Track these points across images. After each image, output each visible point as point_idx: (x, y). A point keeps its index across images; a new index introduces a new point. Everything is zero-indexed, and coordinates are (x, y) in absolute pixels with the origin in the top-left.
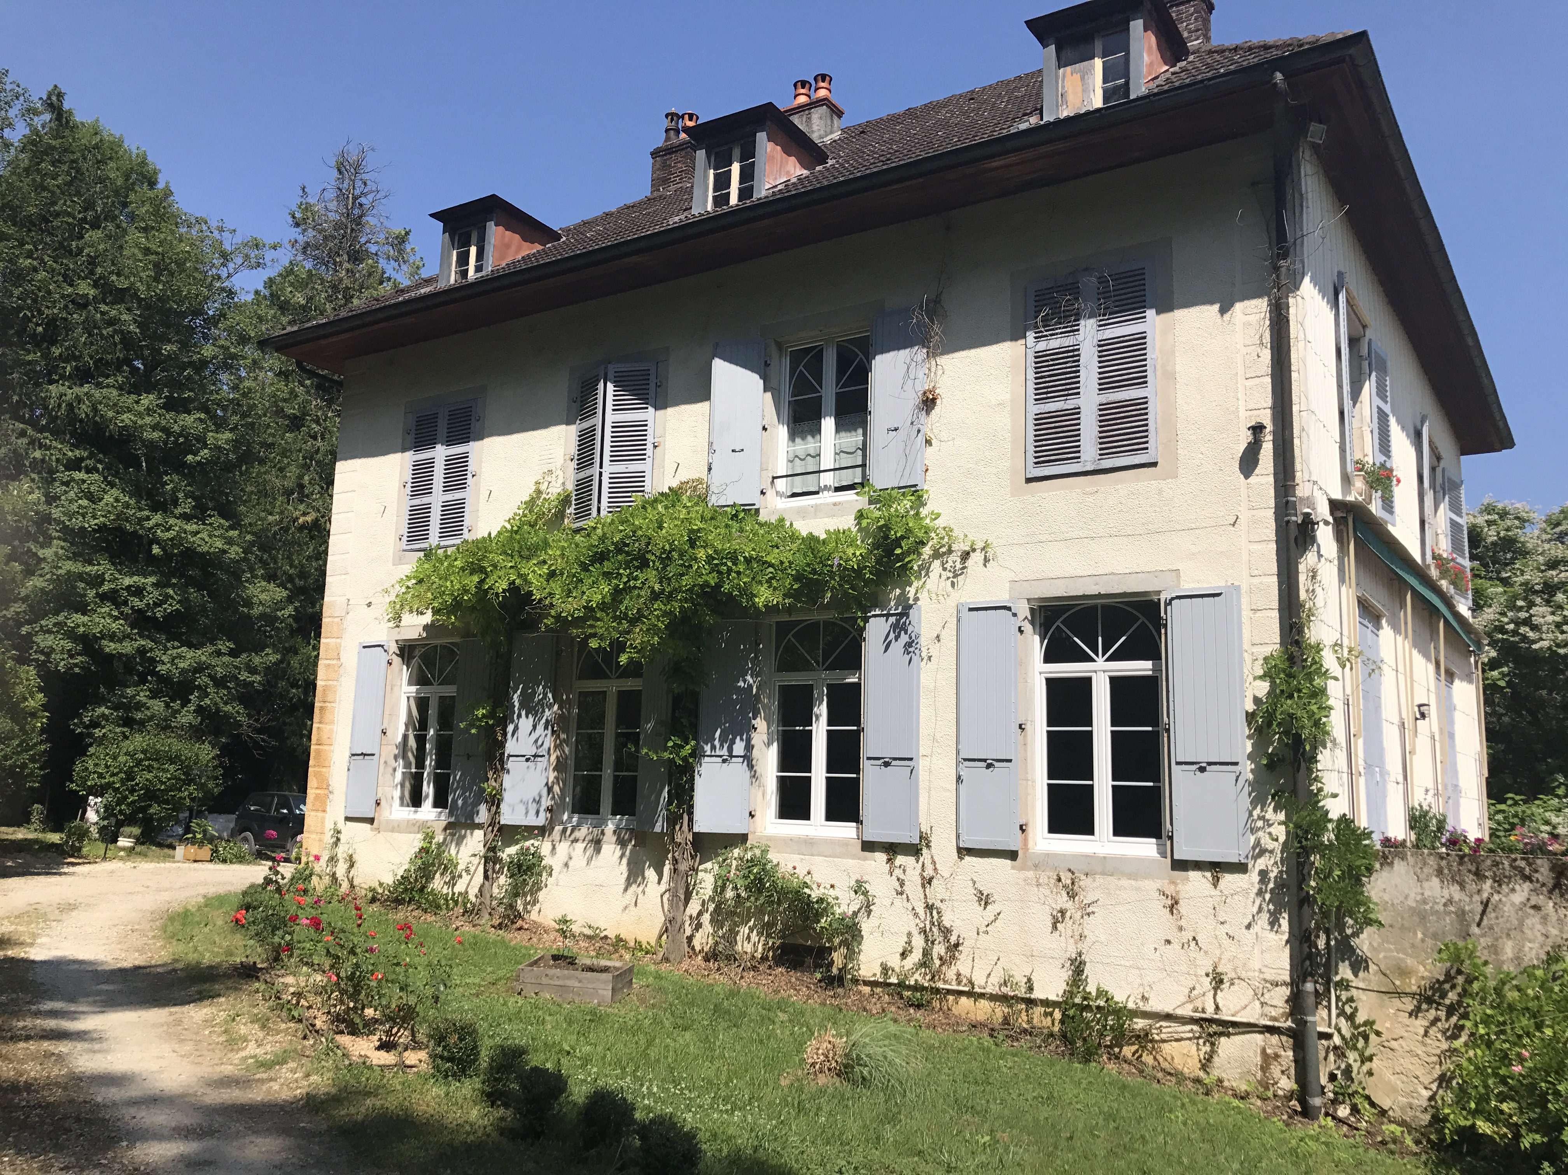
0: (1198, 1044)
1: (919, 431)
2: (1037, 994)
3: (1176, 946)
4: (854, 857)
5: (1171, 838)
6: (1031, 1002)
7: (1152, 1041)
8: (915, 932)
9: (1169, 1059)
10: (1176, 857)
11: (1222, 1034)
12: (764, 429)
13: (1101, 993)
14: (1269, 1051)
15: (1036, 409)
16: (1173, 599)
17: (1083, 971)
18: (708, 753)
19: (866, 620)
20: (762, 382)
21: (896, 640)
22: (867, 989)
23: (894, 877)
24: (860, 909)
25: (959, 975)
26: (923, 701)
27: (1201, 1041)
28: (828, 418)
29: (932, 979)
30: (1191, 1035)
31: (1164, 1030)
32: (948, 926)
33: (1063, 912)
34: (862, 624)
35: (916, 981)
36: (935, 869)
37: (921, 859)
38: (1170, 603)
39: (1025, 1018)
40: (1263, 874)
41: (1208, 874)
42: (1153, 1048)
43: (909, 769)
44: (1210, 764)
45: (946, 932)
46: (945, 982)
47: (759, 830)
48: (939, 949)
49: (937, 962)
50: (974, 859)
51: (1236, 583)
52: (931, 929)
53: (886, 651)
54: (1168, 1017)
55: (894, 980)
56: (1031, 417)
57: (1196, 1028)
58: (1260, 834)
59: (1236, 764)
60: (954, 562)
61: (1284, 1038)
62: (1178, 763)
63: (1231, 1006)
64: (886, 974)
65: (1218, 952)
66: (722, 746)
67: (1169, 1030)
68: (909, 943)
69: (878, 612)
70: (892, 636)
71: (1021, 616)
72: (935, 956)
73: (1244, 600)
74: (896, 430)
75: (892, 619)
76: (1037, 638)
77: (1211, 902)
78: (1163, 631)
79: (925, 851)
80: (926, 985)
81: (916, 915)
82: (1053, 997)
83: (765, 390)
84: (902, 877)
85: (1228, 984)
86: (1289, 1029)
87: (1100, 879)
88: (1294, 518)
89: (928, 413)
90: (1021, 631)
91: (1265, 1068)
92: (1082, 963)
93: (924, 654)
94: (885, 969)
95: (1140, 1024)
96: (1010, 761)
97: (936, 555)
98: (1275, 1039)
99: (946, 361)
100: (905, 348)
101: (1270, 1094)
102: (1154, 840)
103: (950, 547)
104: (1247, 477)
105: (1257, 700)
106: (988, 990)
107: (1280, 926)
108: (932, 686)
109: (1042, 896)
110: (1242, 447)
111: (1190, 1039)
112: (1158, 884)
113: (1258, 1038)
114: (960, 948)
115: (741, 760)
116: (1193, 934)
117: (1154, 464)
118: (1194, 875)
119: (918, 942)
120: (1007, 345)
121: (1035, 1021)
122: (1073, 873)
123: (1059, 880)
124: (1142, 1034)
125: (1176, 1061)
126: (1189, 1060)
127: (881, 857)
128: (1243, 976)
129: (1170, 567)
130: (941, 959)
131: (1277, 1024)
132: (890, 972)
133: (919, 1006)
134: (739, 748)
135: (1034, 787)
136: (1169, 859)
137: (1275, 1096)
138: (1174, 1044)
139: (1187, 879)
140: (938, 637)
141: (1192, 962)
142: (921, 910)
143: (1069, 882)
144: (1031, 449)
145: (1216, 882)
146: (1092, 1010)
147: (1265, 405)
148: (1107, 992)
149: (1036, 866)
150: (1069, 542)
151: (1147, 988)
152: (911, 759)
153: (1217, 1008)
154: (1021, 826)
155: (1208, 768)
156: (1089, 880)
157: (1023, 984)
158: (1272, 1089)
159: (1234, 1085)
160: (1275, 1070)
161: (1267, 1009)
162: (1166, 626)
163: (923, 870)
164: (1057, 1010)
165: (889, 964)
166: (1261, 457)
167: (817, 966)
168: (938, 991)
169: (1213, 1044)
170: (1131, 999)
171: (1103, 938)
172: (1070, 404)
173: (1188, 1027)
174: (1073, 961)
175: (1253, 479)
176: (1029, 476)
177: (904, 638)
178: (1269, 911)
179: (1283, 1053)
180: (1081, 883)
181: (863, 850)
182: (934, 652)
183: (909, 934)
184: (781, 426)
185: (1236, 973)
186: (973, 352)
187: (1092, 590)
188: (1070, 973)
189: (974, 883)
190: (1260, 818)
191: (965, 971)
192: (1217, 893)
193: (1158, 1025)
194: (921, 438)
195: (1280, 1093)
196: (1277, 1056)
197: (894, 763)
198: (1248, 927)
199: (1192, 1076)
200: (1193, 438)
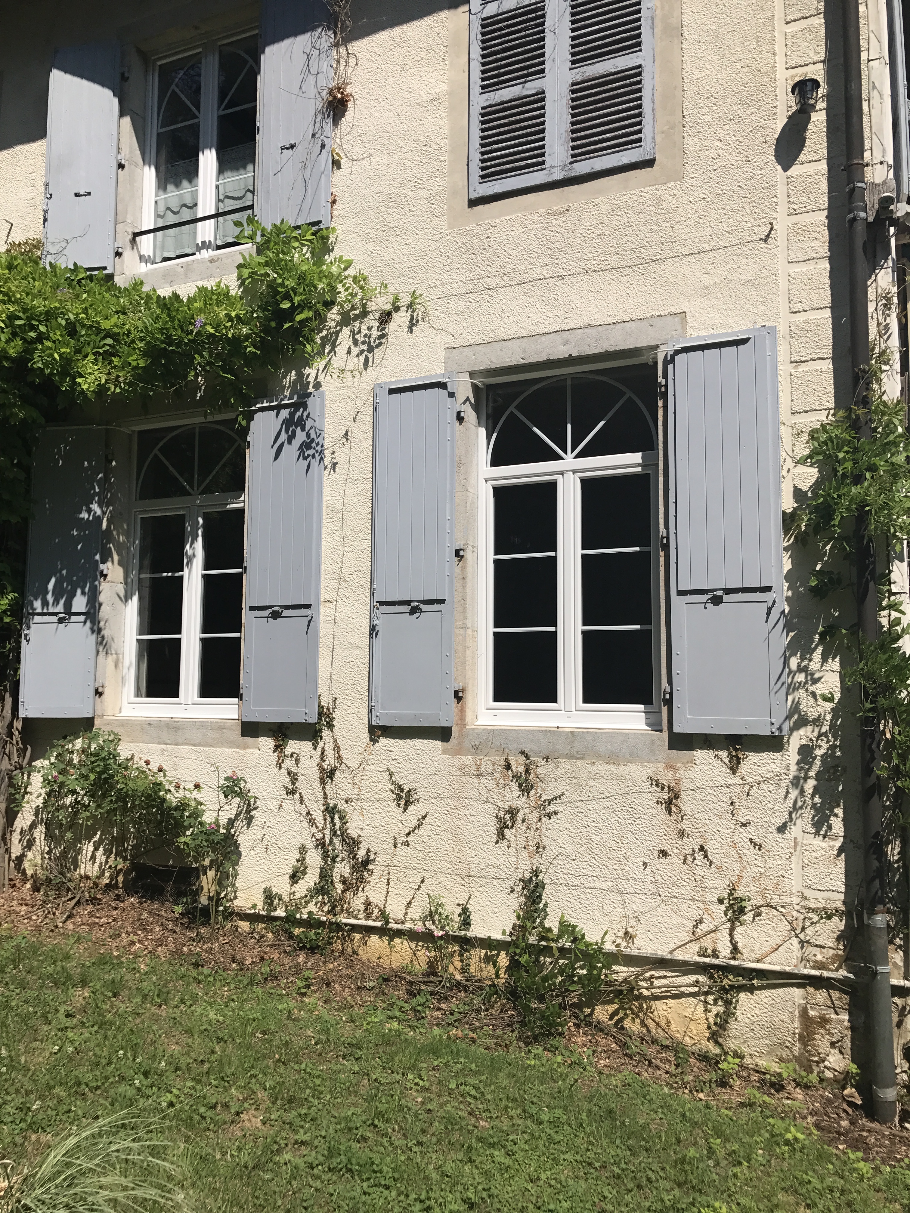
0: (706, 1002)
1: (323, 146)
2: (477, 931)
3: (675, 860)
4: (232, 744)
5: (669, 703)
6: (466, 943)
7: (640, 997)
8: (310, 845)
9: (663, 1023)
10: (677, 729)
11: (741, 988)
12: (121, 166)
13: (567, 928)
14: (812, 1013)
15: (481, 101)
16: (677, 352)
17: (540, 897)
18: (39, 610)
19: (249, 417)
20: (116, 100)
21: (290, 443)
22: (244, 926)
23: (284, 771)
24: (237, 815)
25: (368, 904)
26: (326, 526)
27: (710, 998)
28: (207, 152)
29: (332, 911)
30: (696, 989)
31: (657, 983)
32: (355, 836)
33: (513, 812)
34: (244, 423)
35: (310, 913)
36: (339, 757)
37: (321, 744)
38: (672, 361)
39: (458, 964)
40: (806, 752)
41: (724, 754)
42: (641, 1008)
43: (306, 620)
44: (728, 591)
45: (352, 844)
46: (350, 914)
47: (109, 712)
48: (342, 869)
49: (339, 887)
50: (392, 741)
51: (768, 324)
52: (331, 841)
53: (276, 458)
54: (661, 963)
55: (280, 912)
56: (476, 111)
57: (702, 979)
58: (801, 693)
59: (768, 589)
60: (369, 329)
61: (836, 994)
62: (681, 593)
63: (756, 947)
64: (271, 904)
65: (737, 867)
66: (56, 601)
67: (665, 981)
68: (302, 860)
69: (265, 404)
70: (284, 437)
71: (461, 398)
72: (336, 878)
73: (782, 349)
74: (292, 147)
75: (285, 413)
76: (482, 432)
77: (726, 795)
78: (660, 403)
79: (325, 733)
80: (324, 919)
81: (312, 822)
82: (497, 935)
83: (122, 114)
84: (294, 769)
85: (751, 915)
86: (844, 981)
87: (565, 765)
88: (862, 214)
89: (336, 122)
90: (460, 419)
91: (806, 1038)
92: (541, 885)
93: (327, 461)
94: (269, 897)
95: (622, 972)
96: (442, 601)
97: (346, 320)
98: (821, 996)
99: (358, 46)
100: (304, 32)
101: (814, 1078)
102: (641, 707)
103: (364, 306)
104: (785, 169)
105: (798, 494)
106: (408, 925)
107: (830, 828)
108: (339, 505)
109: (483, 791)
110: (781, 122)
111: (694, 995)
112: (649, 770)
113: (797, 992)
114: (371, 867)
115: (82, 618)
116: (700, 841)
117: (649, 163)
118: (701, 755)
119: (314, 859)
120: (443, 16)
121: (472, 969)
122: (527, 757)
123: (508, 767)
124: (625, 988)
125: (673, 1027)
126: (692, 1026)
127: (267, 743)
128: (773, 902)
129: (672, 310)
130: (344, 882)
131: (825, 974)
132: (276, 901)
133: (313, 949)
134: (80, 603)
135: (475, 638)
136: (665, 734)
137: (822, 1080)
138: (671, 1002)
139: (693, 761)
140: (347, 433)
141: (699, 884)
142: (318, 816)
143: (522, 769)
144: (476, 157)
145: (734, 766)
146: (552, 955)
147: (816, 58)
148: (575, 927)
149: (476, 749)
150: (528, 286)
151: (633, 922)
152: (308, 606)
153: (735, 949)
154: (456, 693)
155: (726, 598)
156: (551, 766)
157: (456, 918)
158: (816, 1070)
159: (760, 1062)
160: (822, 1042)
161: (810, 950)
162: (665, 396)
163: (323, 760)
164: (503, 954)
165: (275, 891)
166: (808, 134)
167: (178, 895)
168: (339, 927)
169: (728, 1003)
170: (609, 938)
171: (569, 849)
172: (531, 87)
173: (692, 978)
174: (526, 883)
175: (795, 170)
176: (474, 196)
177: (301, 437)
178: (814, 806)
179: (833, 1016)
180: (539, 771)
181: (243, 734)
182: (341, 458)
183: (303, 849)
184: (146, 168)
185: (764, 898)
186: (397, 31)
187: (560, 351)
188: (523, 899)
189: (391, 774)
190: (801, 669)
191: (377, 898)
192: (738, 780)
193: (648, 975)
194: (325, 158)
195: (829, 1074)
196: (824, 1021)
197: (286, 613)
198: (782, 829)
199: (696, 1049)
200: (707, 118)
